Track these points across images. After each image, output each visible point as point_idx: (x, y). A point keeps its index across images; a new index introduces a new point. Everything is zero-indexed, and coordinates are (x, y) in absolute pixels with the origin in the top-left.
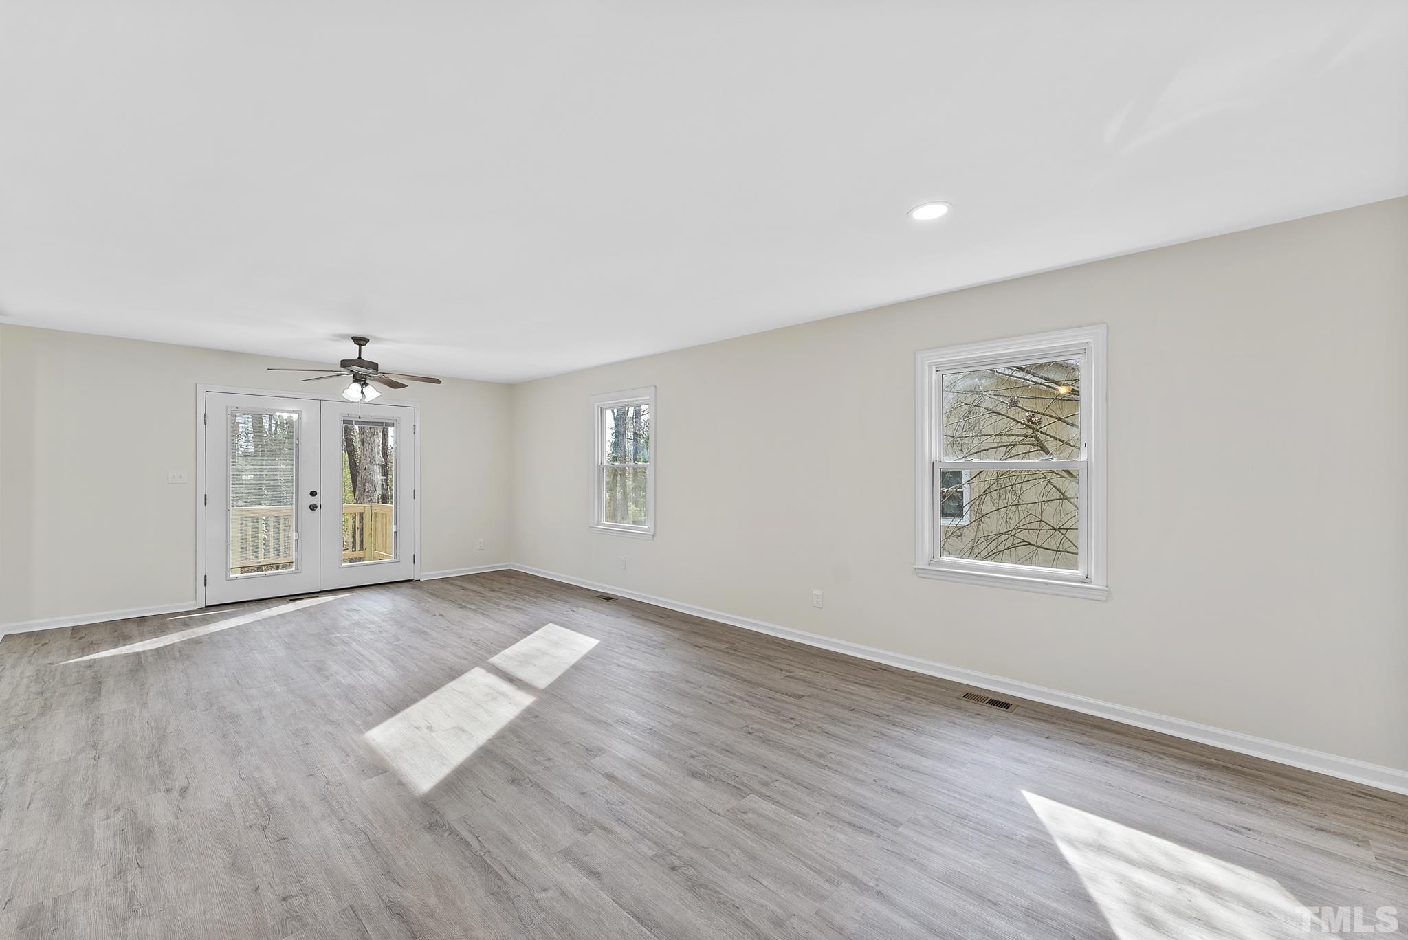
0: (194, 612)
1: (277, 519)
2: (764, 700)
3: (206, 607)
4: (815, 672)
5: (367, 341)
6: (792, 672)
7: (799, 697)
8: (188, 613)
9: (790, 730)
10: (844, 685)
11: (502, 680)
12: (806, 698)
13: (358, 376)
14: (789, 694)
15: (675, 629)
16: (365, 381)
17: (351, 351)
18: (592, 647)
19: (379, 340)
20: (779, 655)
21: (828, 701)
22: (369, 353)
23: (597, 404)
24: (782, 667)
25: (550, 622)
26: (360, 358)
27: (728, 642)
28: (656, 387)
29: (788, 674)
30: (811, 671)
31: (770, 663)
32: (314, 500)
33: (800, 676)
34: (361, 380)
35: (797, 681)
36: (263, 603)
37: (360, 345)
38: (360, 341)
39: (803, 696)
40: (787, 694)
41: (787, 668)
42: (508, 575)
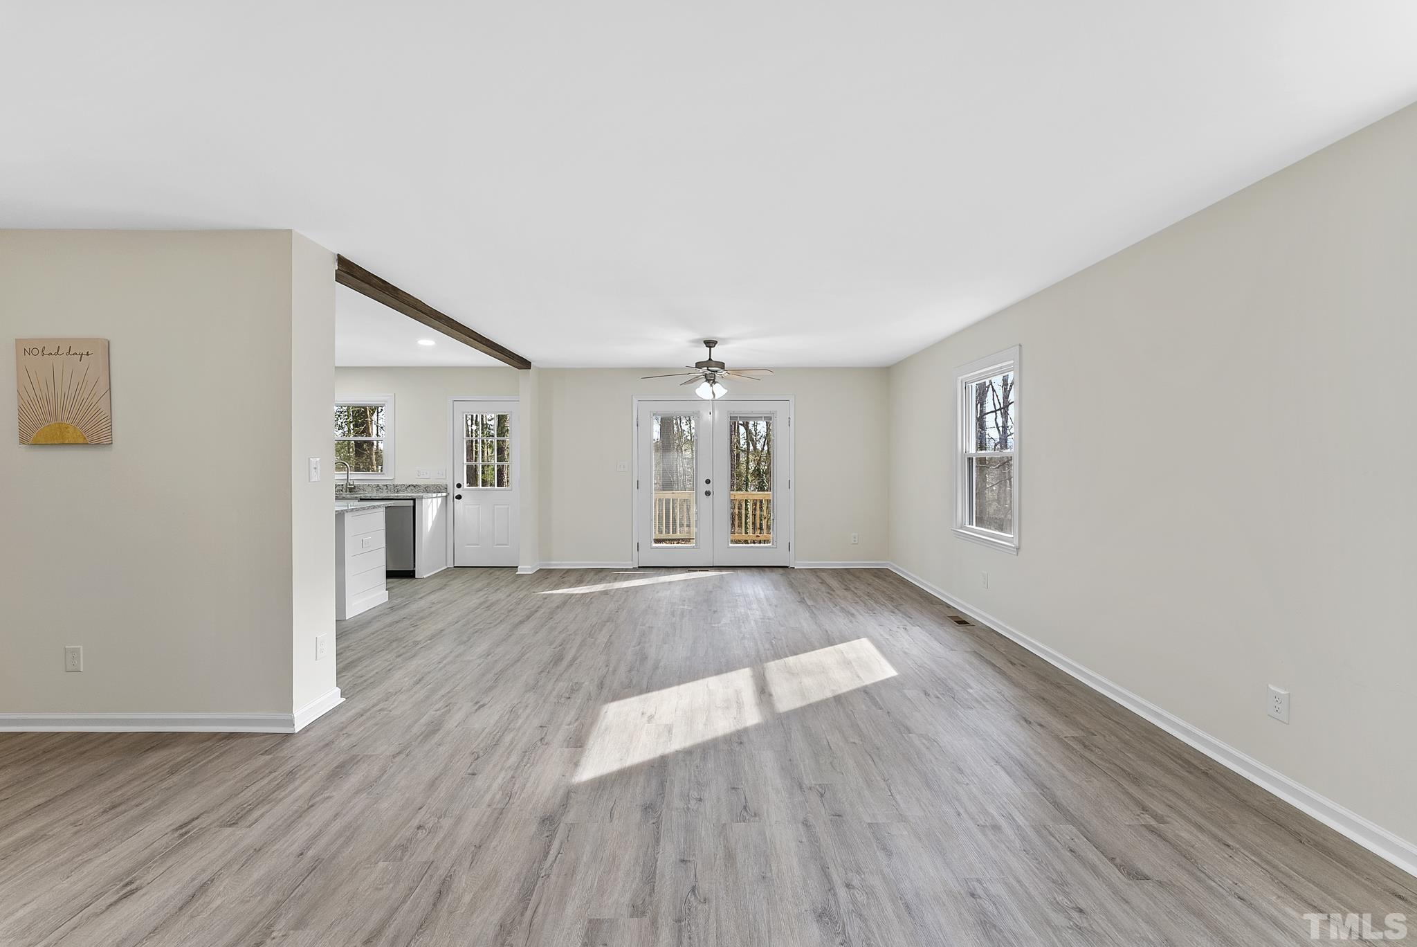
0: (630, 570)
1: (667, 501)
2: (1056, 849)
3: (639, 567)
4: (1220, 840)
5: (715, 343)
6: (1164, 822)
7: (1136, 875)
8: (626, 570)
9: (1055, 929)
10: (1273, 898)
11: (755, 688)
12: (1148, 886)
13: (708, 376)
14: (1118, 861)
15: (1016, 684)
16: (714, 380)
17: (703, 354)
18: (883, 678)
19: (725, 341)
20: (1167, 780)
21: (1199, 914)
22: (718, 354)
23: (961, 378)
24: (1148, 802)
25: (867, 637)
26: (710, 359)
27: (1084, 729)
28: (1020, 345)
29: (1153, 822)
30: (1215, 837)
31: (1133, 790)
32: (708, 487)
33: (1177, 836)
34: (711, 380)
35: (1161, 844)
36: (671, 570)
37: (710, 347)
38: (710, 344)
39: (1146, 878)
40: (1112, 860)
41: (1160, 809)
42: (881, 574)
